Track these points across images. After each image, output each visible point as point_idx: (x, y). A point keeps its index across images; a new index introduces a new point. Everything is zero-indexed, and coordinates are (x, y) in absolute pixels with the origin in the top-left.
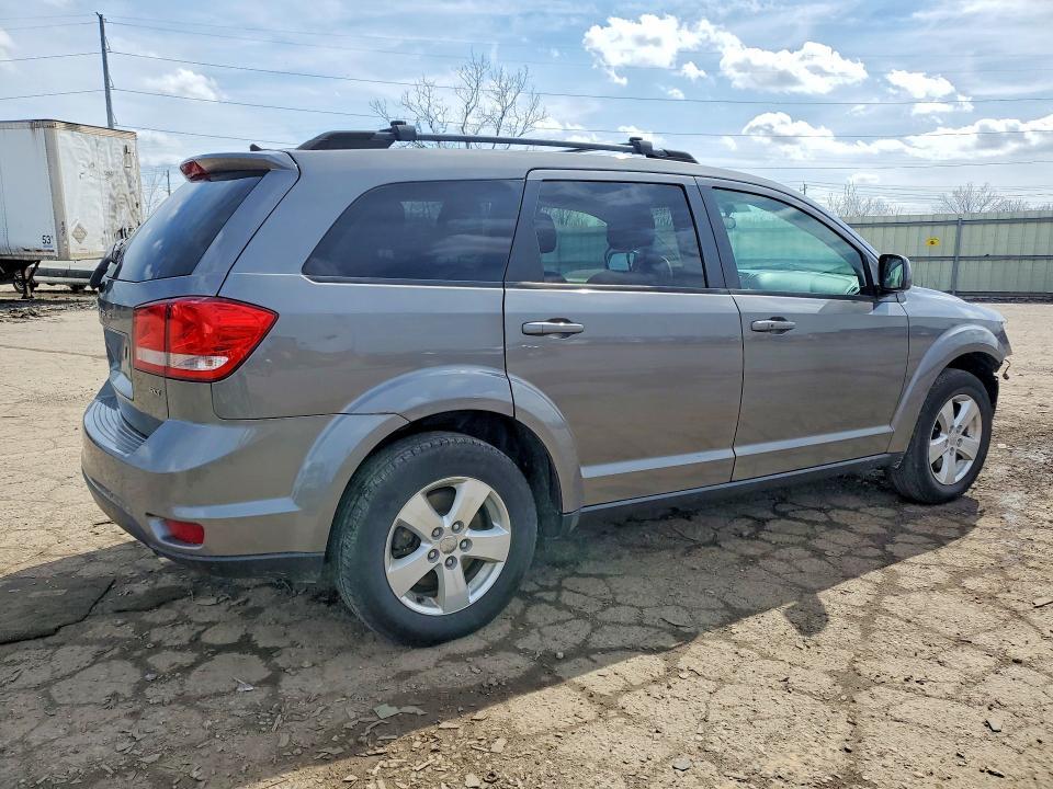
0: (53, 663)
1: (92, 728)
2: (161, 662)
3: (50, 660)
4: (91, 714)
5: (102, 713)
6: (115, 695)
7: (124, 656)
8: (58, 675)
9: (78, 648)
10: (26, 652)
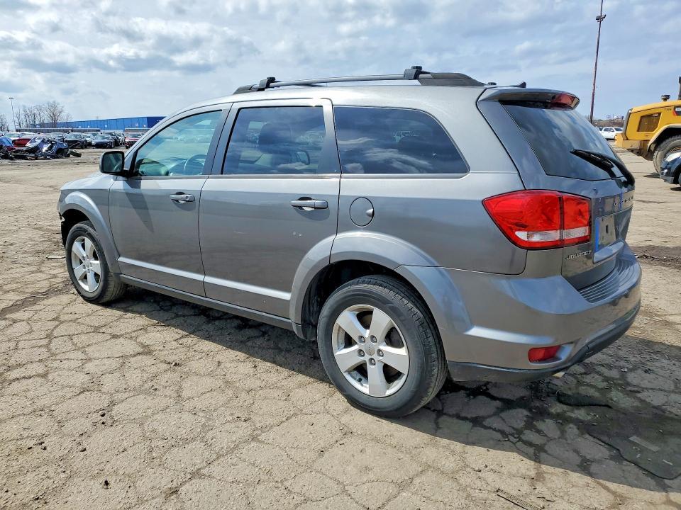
0: (666, 400)
1: (662, 368)
2: (614, 374)
3: (666, 402)
4: (661, 372)
5: (656, 370)
6: (646, 372)
7: (628, 384)
8: (666, 393)
9: (648, 400)
10: (678, 414)
